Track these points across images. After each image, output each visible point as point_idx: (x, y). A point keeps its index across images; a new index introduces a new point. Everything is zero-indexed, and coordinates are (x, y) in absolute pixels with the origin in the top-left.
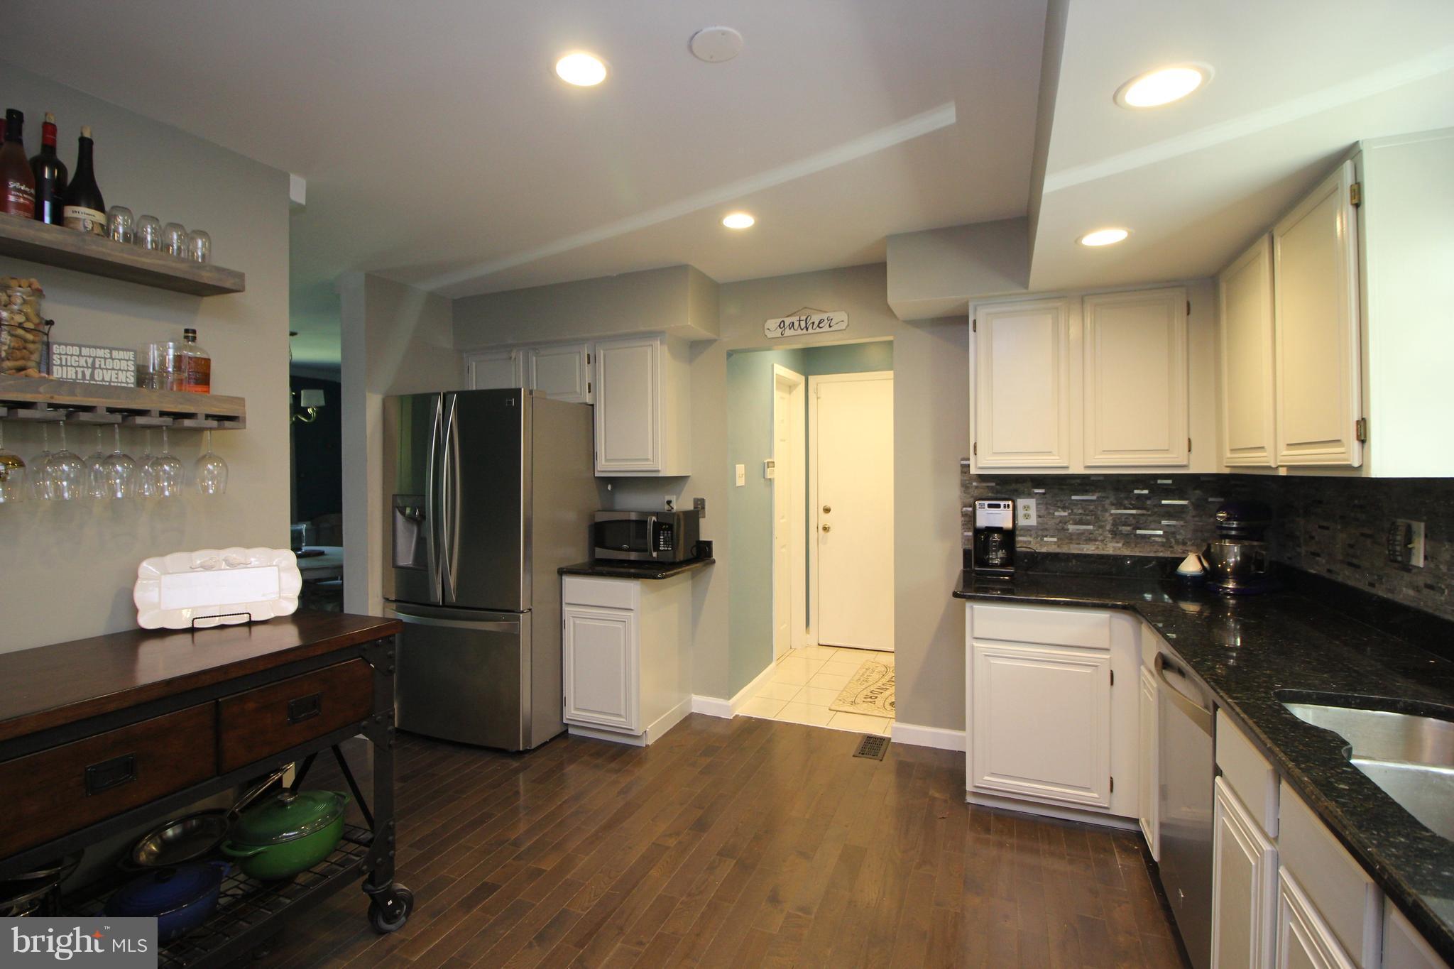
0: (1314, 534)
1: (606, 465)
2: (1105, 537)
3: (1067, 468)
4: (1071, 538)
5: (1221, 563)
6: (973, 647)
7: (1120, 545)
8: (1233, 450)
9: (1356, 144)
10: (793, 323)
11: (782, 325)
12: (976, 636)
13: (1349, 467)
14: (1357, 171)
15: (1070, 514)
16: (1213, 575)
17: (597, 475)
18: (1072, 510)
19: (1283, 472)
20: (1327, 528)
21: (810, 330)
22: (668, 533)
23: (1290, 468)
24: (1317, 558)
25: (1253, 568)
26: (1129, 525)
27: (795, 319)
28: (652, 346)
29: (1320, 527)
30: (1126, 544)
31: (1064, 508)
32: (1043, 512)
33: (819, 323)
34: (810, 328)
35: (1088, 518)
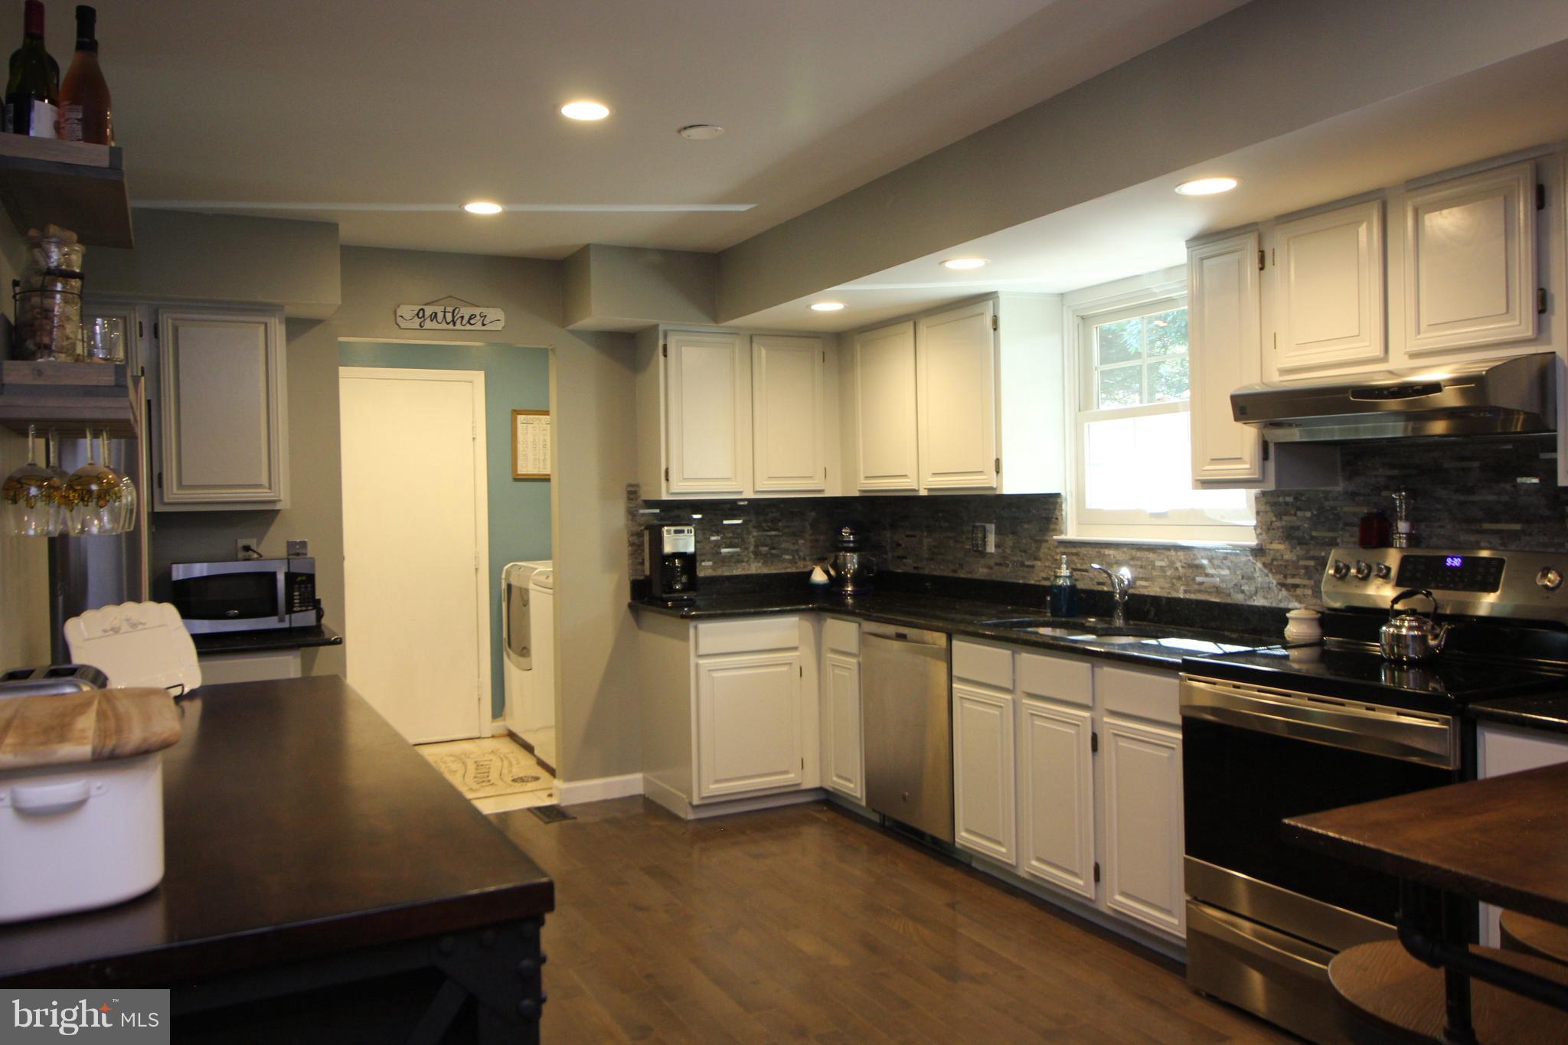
0: (900, 542)
1: (175, 495)
2: (749, 558)
3: (740, 493)
4: (725, 560)
5: (844, 571)
6: (697, 665)
7: (760, 564)
8: (866, 477)
9: (996, 292)
10: (436, 313)
11: (420, 314)
12: (701, 653)
13: (991, 488)
14: (996, 307)
15: (722, 538)
16: (836, 582)
17: (158, 509)
18: (724, 534)
19: (923, 493)
20: (914, 536)
21: (458, 326)
22: (306, 587)
23: (929, 490)
24: (905, 560)
25: (865, 572)
26: (767, 546)
27: (439, 310)
28: (266, 324)
29: (907, 536)
30: (765, 563)
31: (717, 533)
32: (700, 537)
33: (470, 319)
34: (458, 322)
35: (736, 541)
